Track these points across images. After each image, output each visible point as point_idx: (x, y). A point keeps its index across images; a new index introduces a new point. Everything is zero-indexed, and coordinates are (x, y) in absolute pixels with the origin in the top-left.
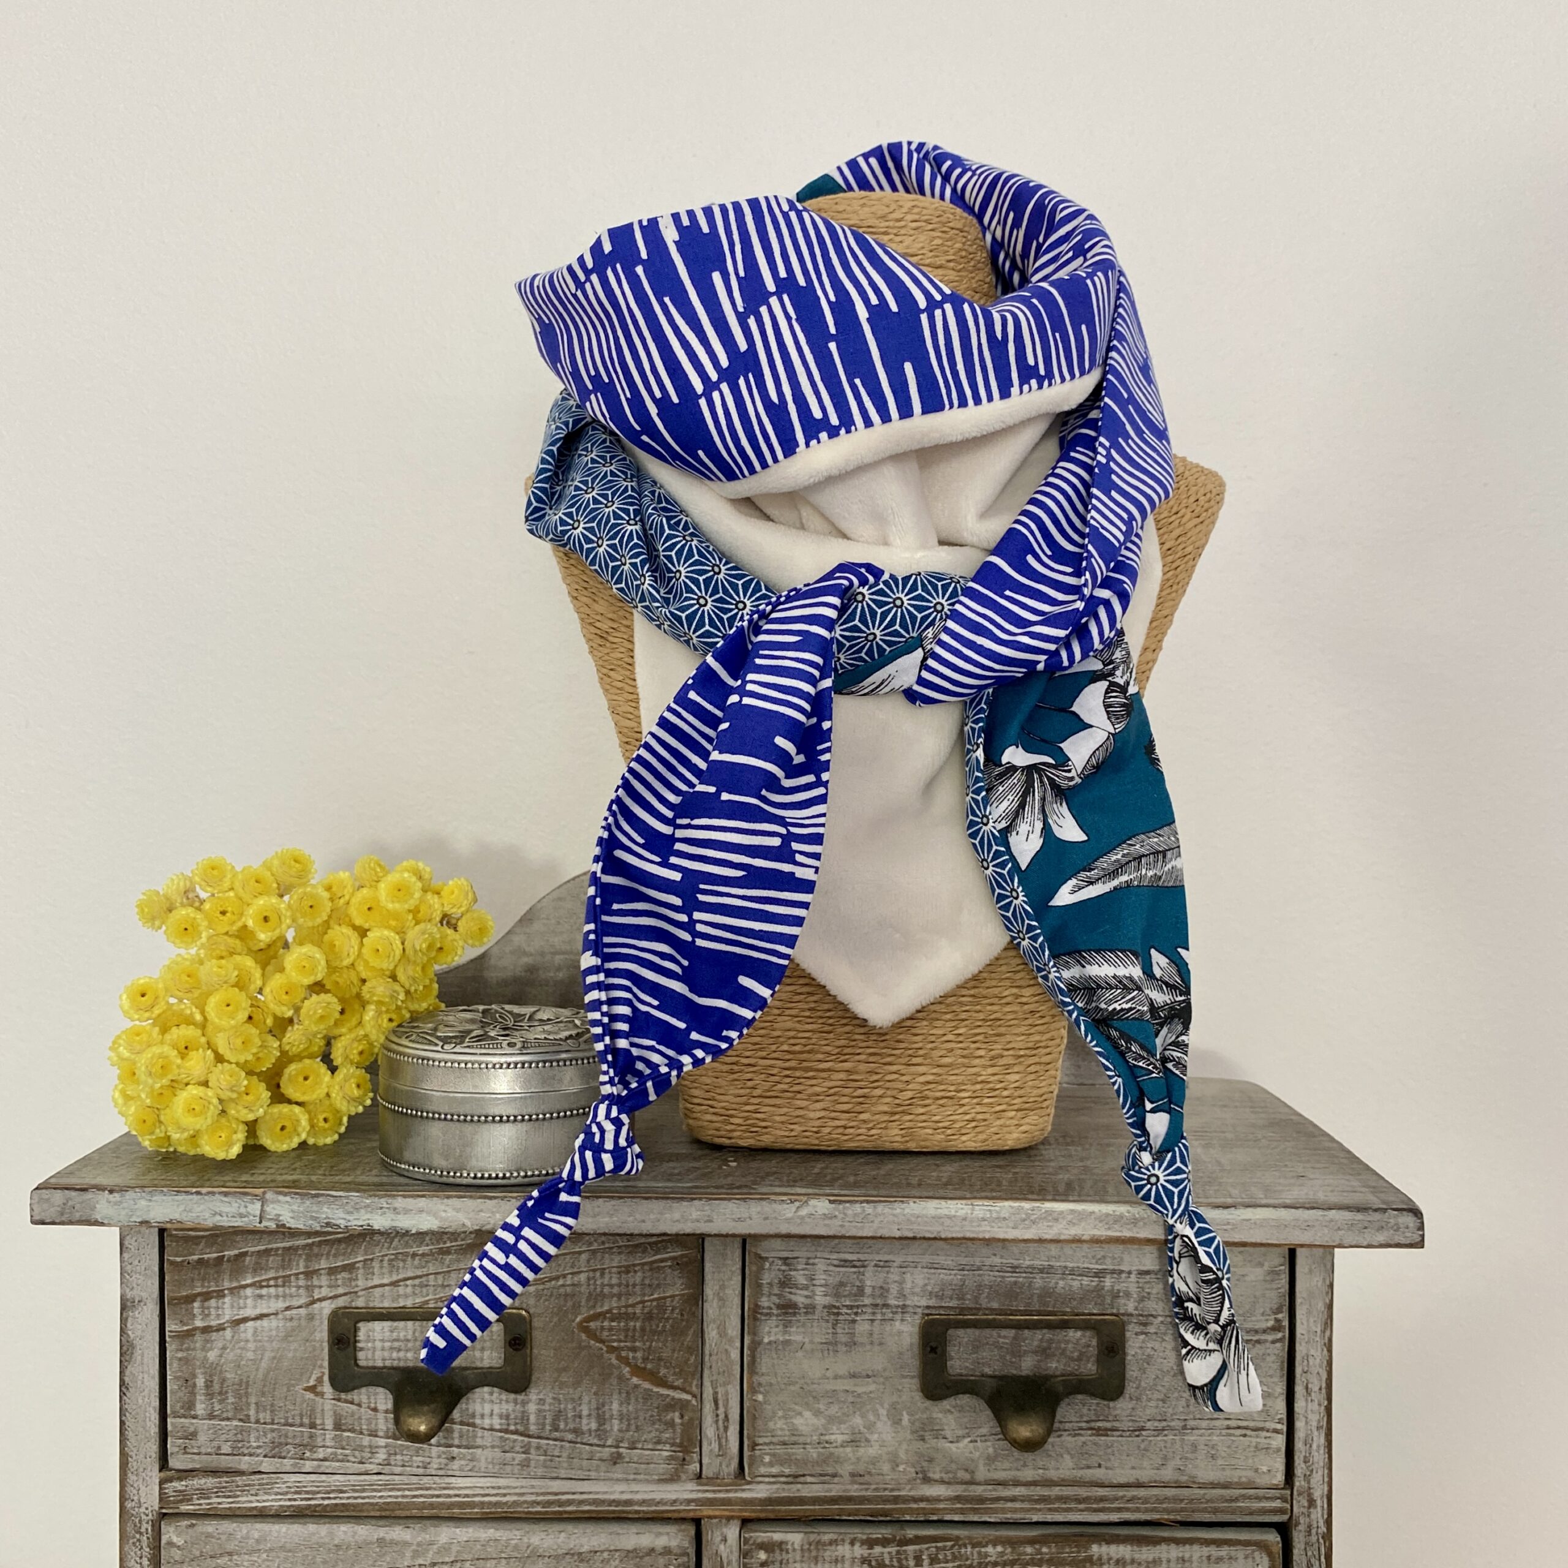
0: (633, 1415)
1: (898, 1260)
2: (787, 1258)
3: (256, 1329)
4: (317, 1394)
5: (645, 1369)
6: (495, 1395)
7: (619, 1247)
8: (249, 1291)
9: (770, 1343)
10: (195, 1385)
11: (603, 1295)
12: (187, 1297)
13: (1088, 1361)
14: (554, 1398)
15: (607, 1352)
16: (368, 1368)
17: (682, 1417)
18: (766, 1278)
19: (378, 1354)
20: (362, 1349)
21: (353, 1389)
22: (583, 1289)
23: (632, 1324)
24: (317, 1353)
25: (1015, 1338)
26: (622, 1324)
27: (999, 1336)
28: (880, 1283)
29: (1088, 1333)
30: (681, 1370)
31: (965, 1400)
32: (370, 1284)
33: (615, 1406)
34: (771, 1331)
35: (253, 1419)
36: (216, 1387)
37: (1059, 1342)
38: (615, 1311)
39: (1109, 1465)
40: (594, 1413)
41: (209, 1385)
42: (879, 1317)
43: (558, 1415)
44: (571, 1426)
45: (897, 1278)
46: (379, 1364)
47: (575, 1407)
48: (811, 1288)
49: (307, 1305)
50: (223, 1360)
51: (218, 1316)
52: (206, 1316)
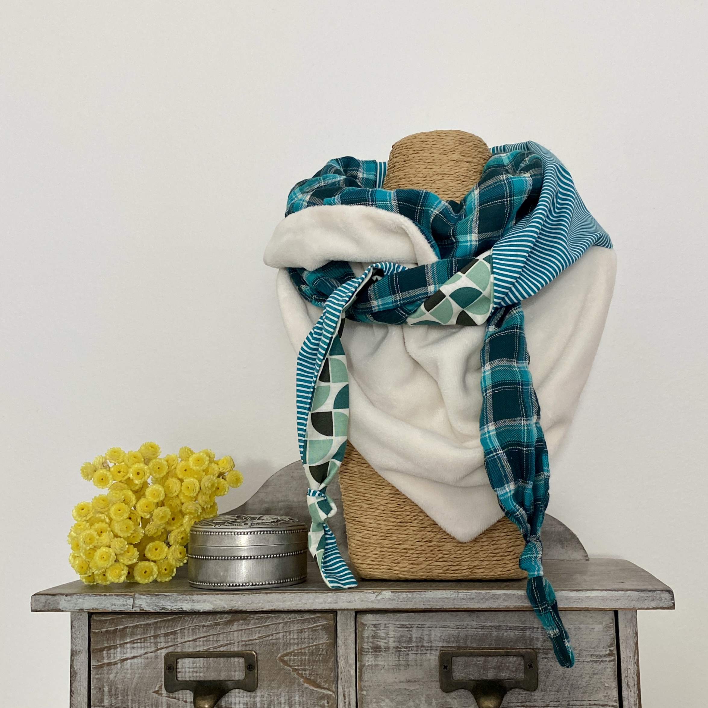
0: (305, 703)
1: (428, 624)
2: (375, 624)
3: (131, 663)
4: (159, 694)
5: (310, 679)
6: (241, 693)
7: (297, 620)
8: (128, 645)
9: (369, 666)
10: (104, 690)
11: (290, 644)
12: (100, 648)
13: (520, 672)
15: (293, 671)
16: (182, 681)
17: (328, 703)
18: (366, 634)
19: (187, 675)
20: (180, 672)
21: (176, 691)
22: (281, 641)
23: (304, 657)
24: (159, 674)
25: (485, 661)
26: (299, 658)
27: (477, 660)
28: (419, 636)
29: (519, 659)
30: (327, 680)
31: (462, 691)
32: (183, 640)
33: (297, 698)
34: (368, 660)
36: (113, 692)
37: (506, 663)
38: (296, 651)
40: (287, 701)
41: (110, 691)
42: (420, 652)
43: (270, 703)
45: (427, 633)
46: (188, 679)
47: (278, 699)
48: (387, 639)
49: (155, 651)
50: (116, 679)
51: (114, 657)
52: (108, 658)
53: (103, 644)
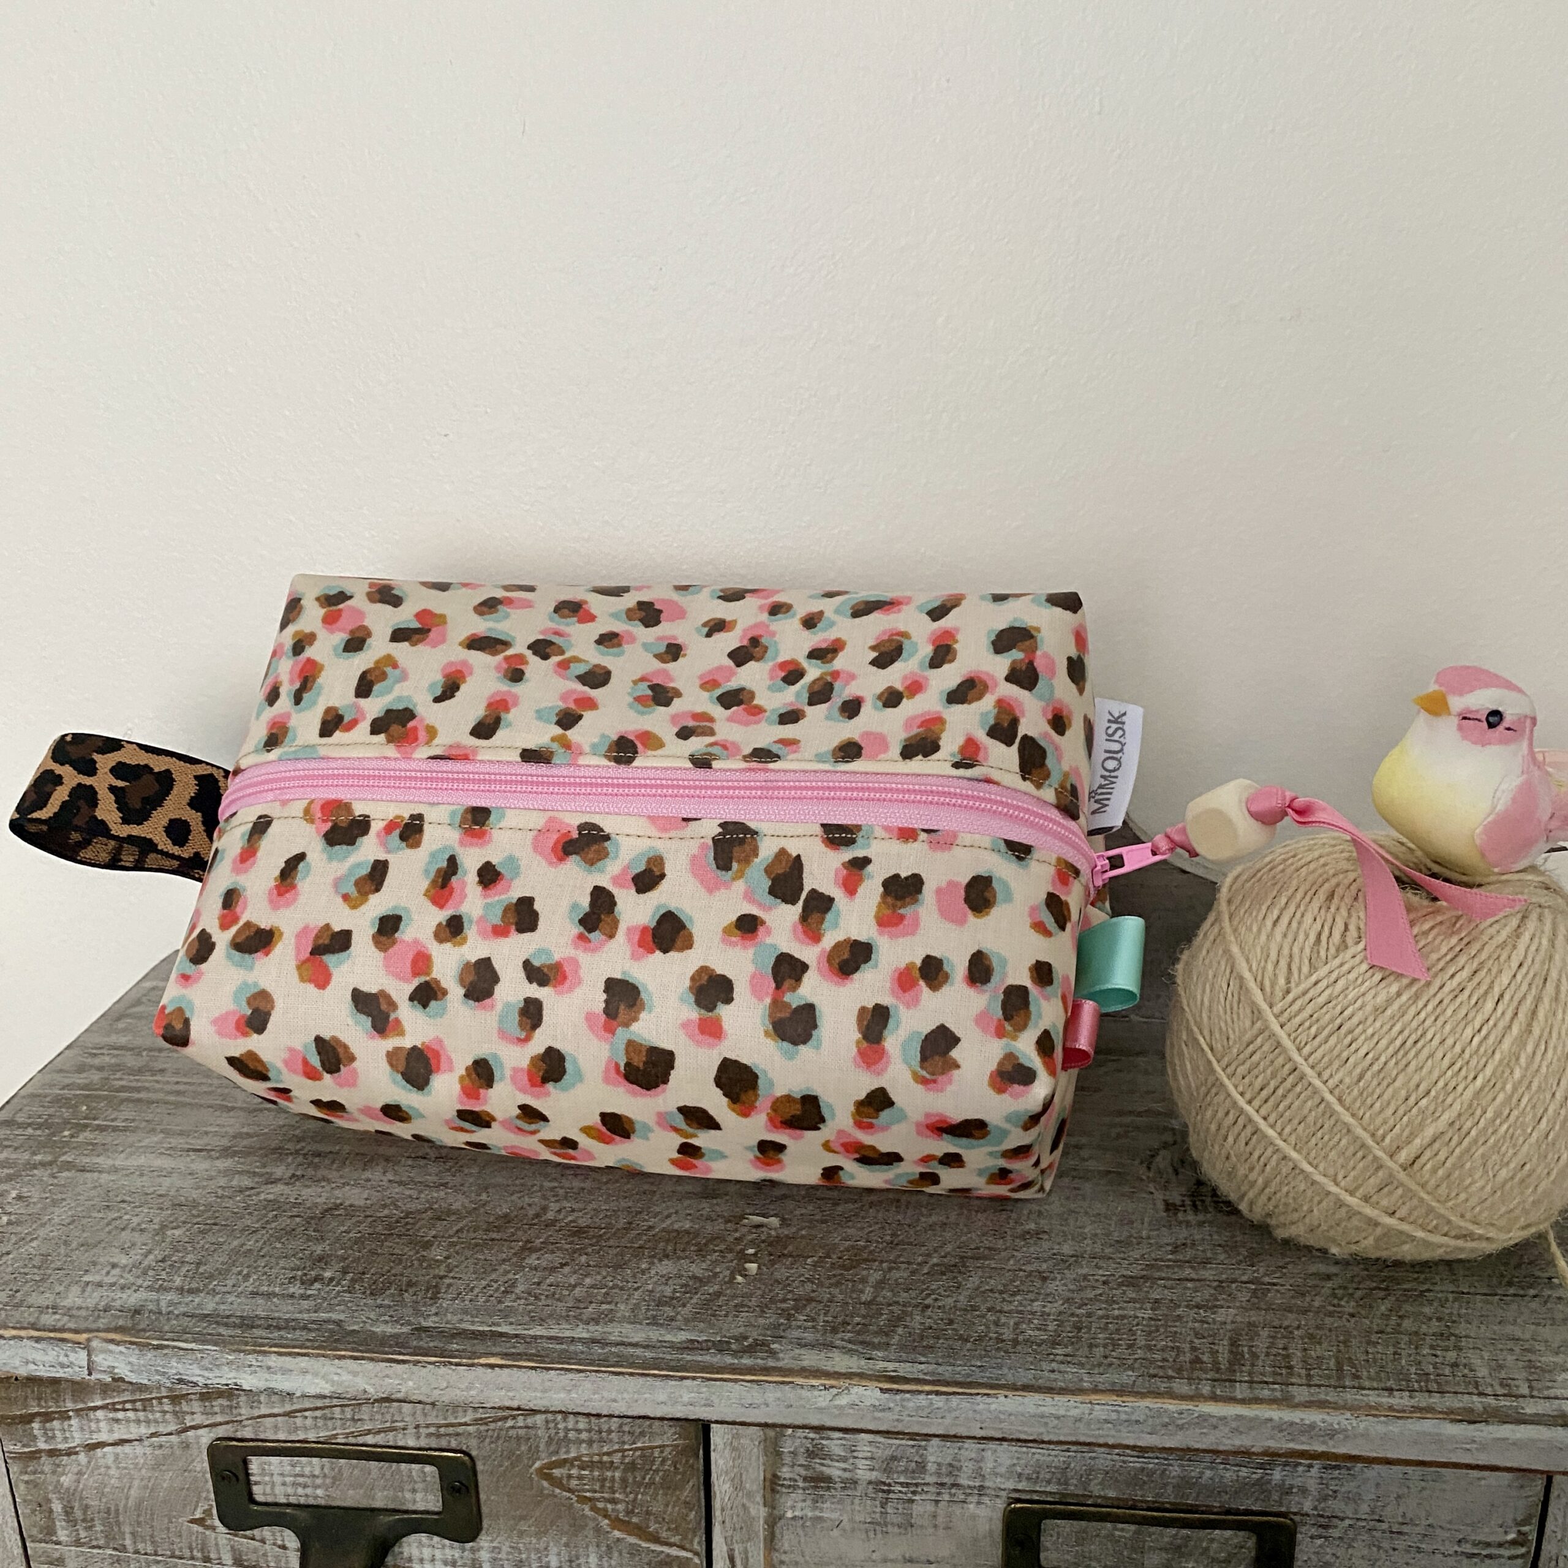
3: (117, 1456)
4: (207, 1527)
5: (629, 1522)
6: (436, 1542)
8: (100, 1414)
9: (794, 1518)
10: (51, 1511)
11: (567, 1441)
12: (21, 1417)
14: (512, 1547)
15: (578, 1502)
16: (266, 1504)
18: (788, 1446)
19: (279, 1490)
20: (256, 1483)
21: (250, 1529)
22: (540, 1433)
23: (609, 1474)
24: (198, 1484)
25: (1138, 1533)
26: (596, 1473)
27: (1115, 1530)
28: (949, 1460)
29: (1243, 1535)
30: (677, 1526)
32: (256, 1413)
33: (593, 1560)
34: (794, 1505)
35: (130, 1548)
36: (78, 1514)
38: (586, 1459)
40: (566, 1565)
41: (68, 1511)
42: (946, 1497)
43: (519, 1564)
45: (973, 1455)
46: (282, 1500)
47: (539, 1558)
48: (851, 1460)
49: (179, 1432)
50: (81, 1487)
51: (66, 1439)
52: (50, 1439)
53: (26, 1407)
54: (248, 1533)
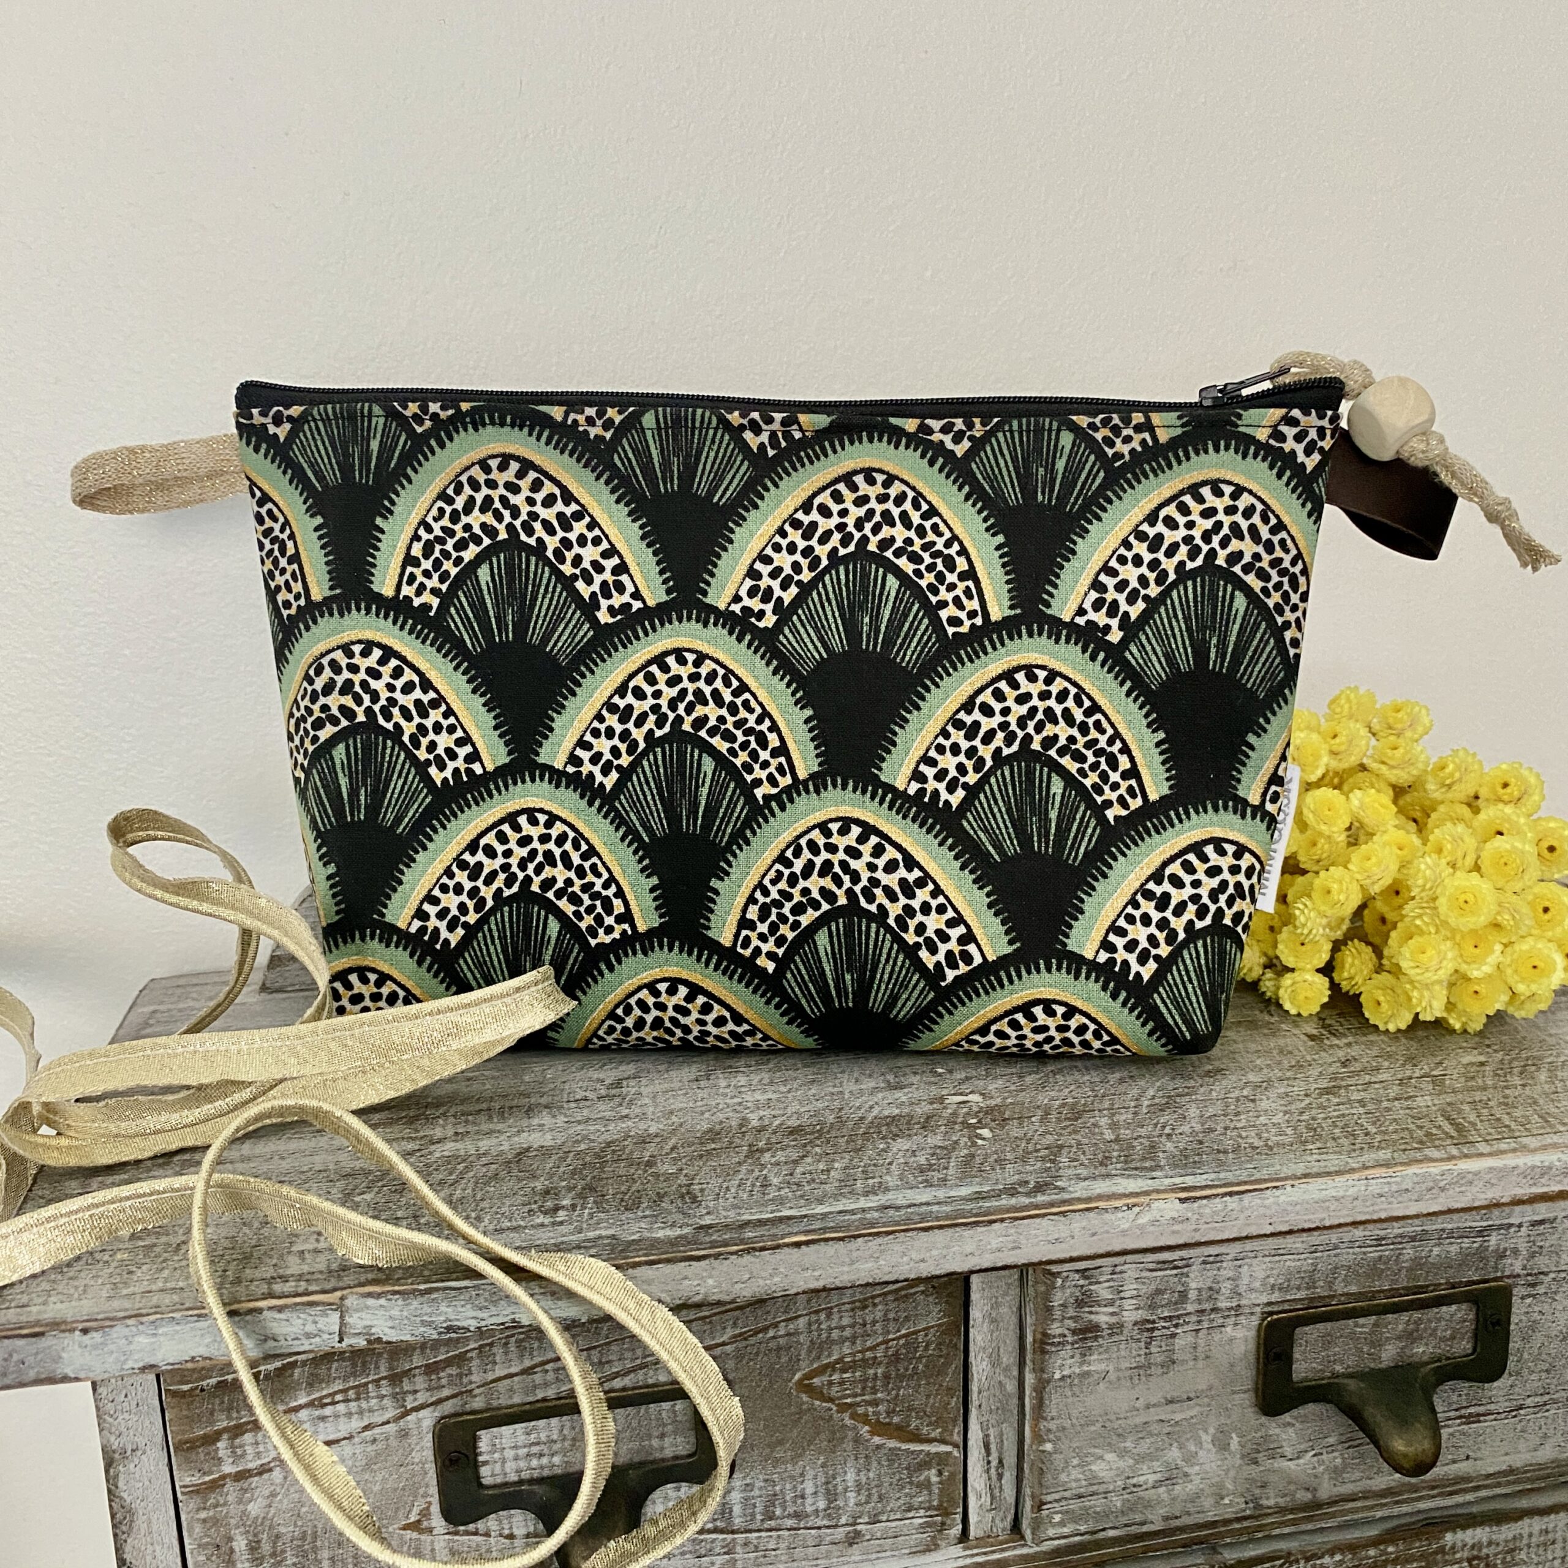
0: (873, 1484)
1: (1233, 1250)
2: (1086, 1269)
4: (421, 1531)
5: (889, 1424)
6: (683, 1490)
8: (303, 1414)
9: (1063, 1378)
10: (232, 1551)
12: (205, 1437)
13: (1463, 1339)
14: (766, 1481)
15: (838, 1412)
16: (494, 1486)
17: (940, 1473)
18: (1058, 1299)
19: (510, 1466)
20: (485, 1463)
21: (478, 1517)
22: (802, 1338)
23: (871, 1372)
24: (416, 1479)
25: (1375, 1325)
26: (858, 1374)
27: (1356, 1325)
28: (1209, 1284)
29: (1464, 1306)
30: (939, 1418)
31: (1310, 1409)
32: (490, 1376)
33: (851, 1476)
34: (1063, 1363)
36: (266, 1548)
37: (1429, 1322)
38: (848, 1359)
39: (1479, 1455)
40: (822, 1489)
41: (254, 1548)
42: (1206, 1325)
43: (772, 1500)
44: (791, 1510)
45: (1231, 1274)
46: (513, 1477)
47: (795, 1487)
48: (1118, 1303)
49: (397, 1419)
50: (272, 1511)
51: (258, 1455)
52: (237, 1458)
53: (212, 1423)
54: (471, 1527)
